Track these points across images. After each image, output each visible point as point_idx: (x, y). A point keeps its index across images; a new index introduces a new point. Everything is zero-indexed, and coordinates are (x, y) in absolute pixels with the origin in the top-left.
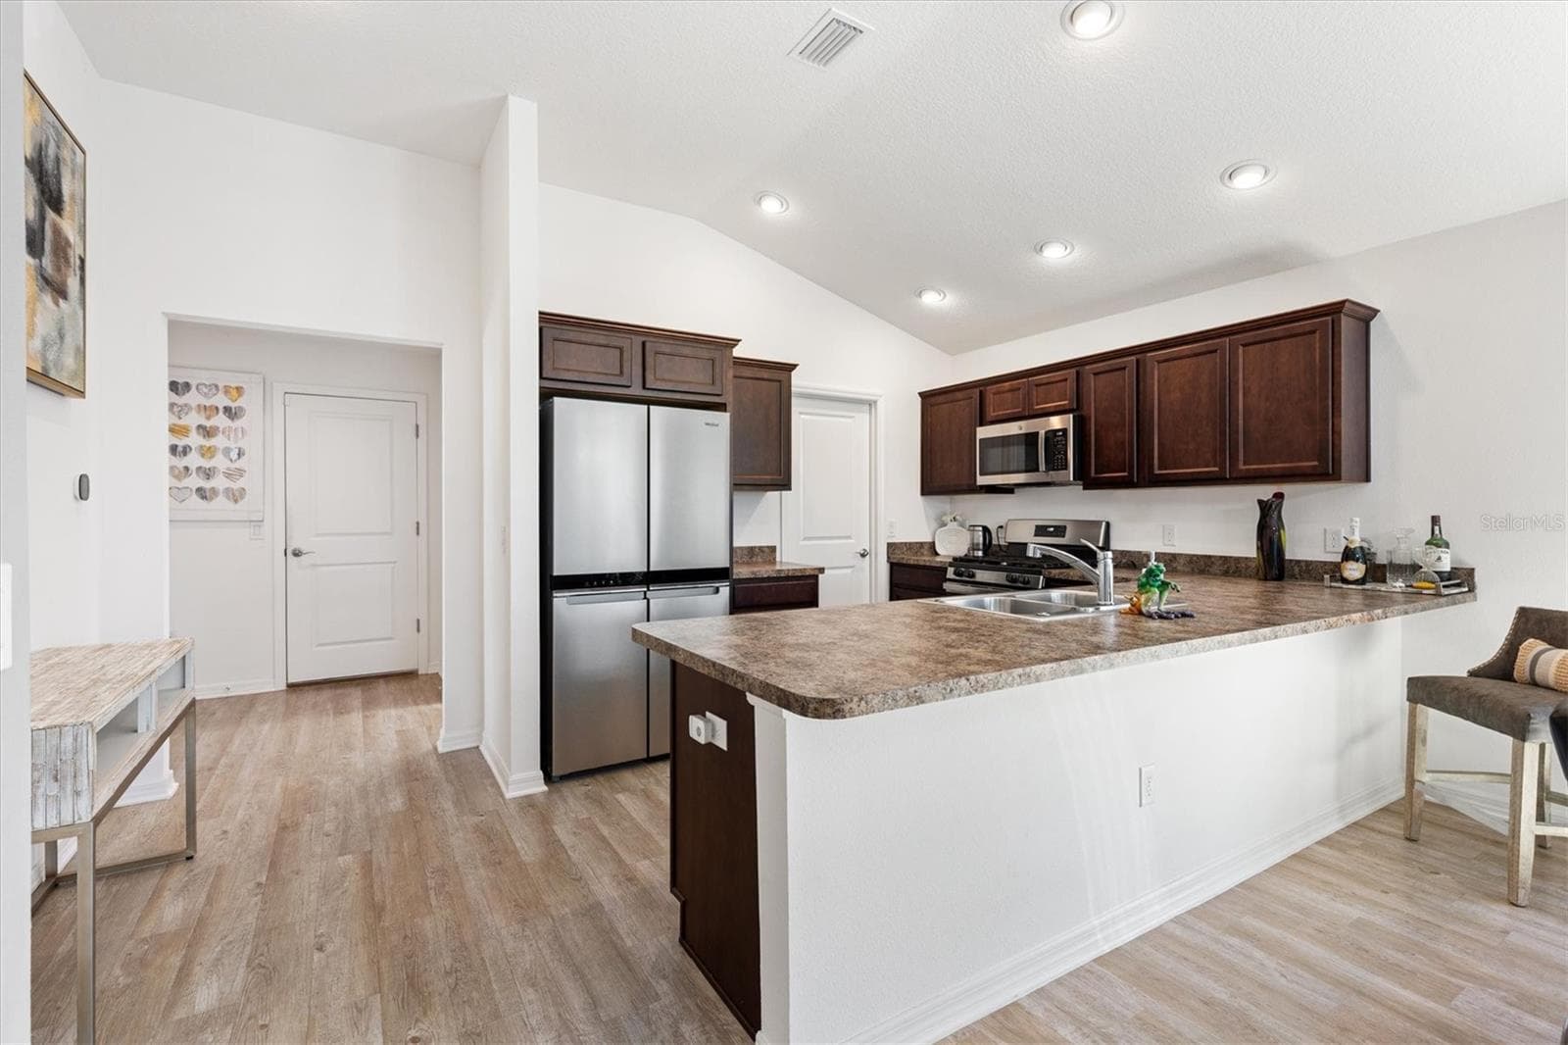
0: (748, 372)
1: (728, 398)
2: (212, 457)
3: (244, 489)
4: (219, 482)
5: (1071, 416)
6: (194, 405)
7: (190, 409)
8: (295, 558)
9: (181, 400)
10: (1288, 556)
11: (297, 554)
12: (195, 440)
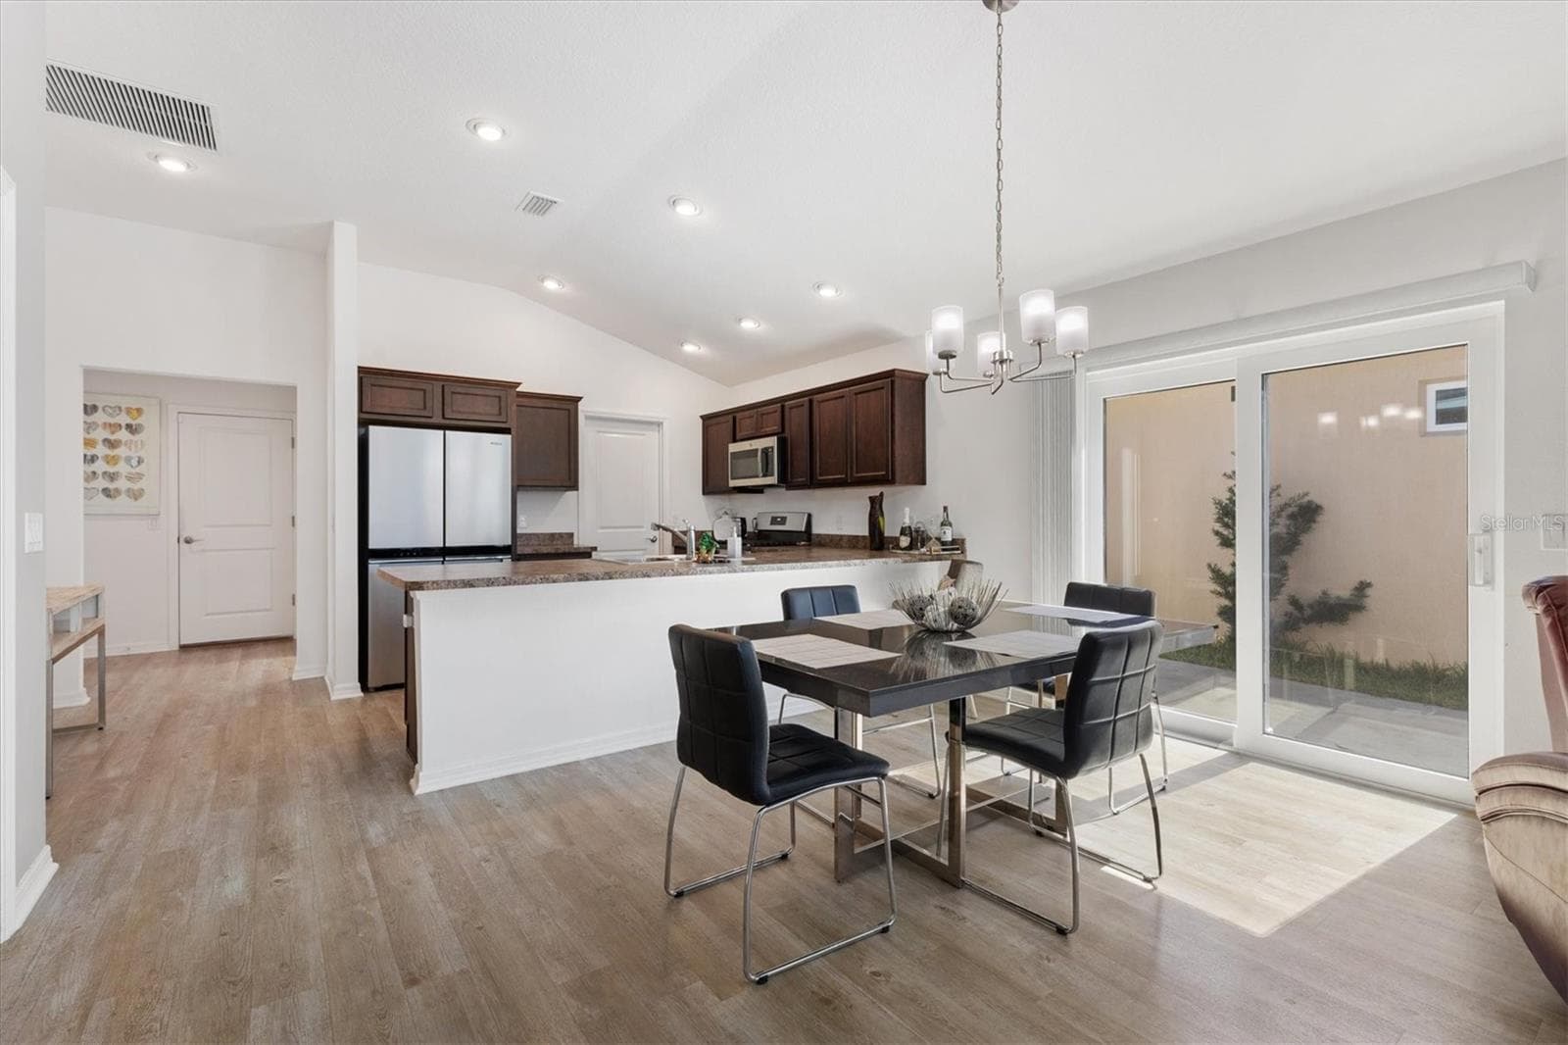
0: (525, 401)
1: (512, 424)
2: (116, 464)
3: (143, 490)
4: (122, 484)
5: (776, 438)
6: (100, 423)
7: (98, 426)
8: (188, 545)
9: (90, 419)
10: (886, 535)
11: (188, 541)
12: (101, 450)
